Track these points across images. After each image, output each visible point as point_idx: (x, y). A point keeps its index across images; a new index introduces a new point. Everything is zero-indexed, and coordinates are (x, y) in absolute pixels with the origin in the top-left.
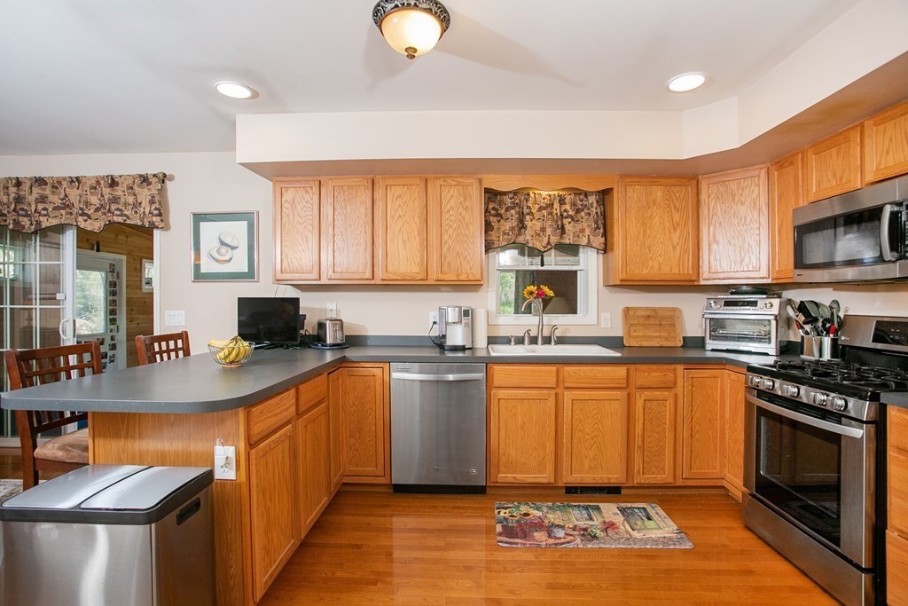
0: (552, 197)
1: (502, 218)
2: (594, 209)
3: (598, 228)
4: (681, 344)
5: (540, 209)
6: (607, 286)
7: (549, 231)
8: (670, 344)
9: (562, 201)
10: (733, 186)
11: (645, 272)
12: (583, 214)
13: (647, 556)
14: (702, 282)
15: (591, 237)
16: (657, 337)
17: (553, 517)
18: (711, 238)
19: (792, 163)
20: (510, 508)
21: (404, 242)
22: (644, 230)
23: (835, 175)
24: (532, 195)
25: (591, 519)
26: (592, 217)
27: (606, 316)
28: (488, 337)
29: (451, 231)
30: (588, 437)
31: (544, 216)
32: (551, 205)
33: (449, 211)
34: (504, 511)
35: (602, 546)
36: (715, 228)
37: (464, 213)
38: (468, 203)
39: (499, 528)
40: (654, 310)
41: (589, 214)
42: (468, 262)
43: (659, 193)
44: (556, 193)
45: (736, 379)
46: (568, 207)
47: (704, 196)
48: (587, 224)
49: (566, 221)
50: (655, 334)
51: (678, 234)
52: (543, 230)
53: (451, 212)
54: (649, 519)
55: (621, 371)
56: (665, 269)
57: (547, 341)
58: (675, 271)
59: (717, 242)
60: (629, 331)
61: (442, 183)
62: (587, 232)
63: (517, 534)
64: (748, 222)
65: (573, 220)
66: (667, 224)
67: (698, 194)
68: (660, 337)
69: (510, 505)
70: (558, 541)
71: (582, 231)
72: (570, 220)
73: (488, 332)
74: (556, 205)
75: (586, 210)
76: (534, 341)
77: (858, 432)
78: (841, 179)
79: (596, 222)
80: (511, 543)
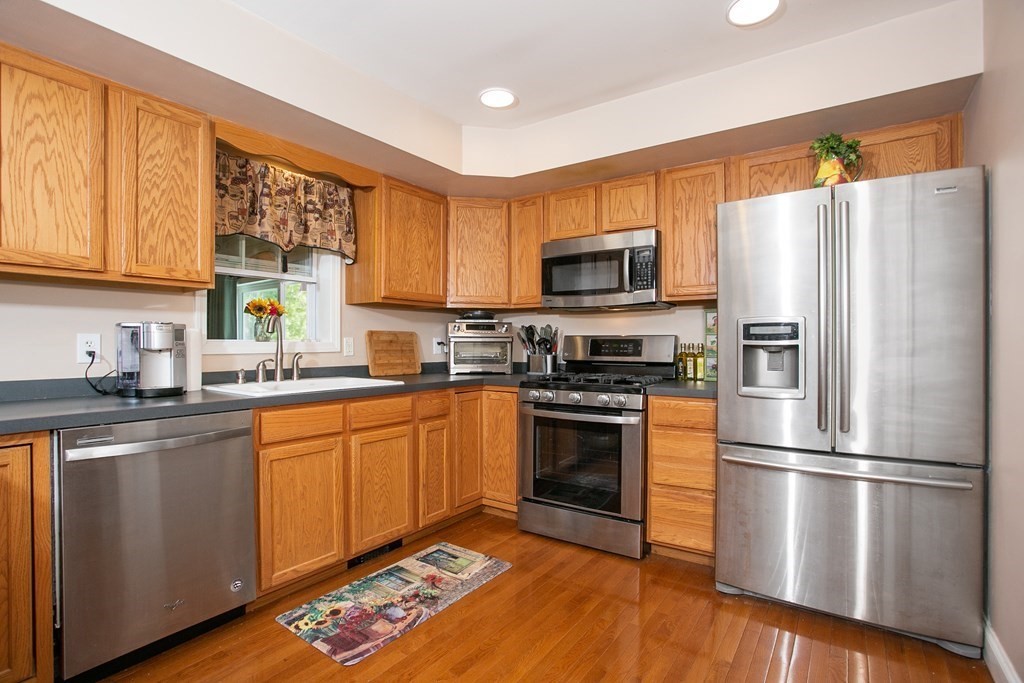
0: (297, 180)
1: (227, 191)
2: (346, 208)
3: (349, 232)
4: (419, 371)
5: (281, 192)
6: (351, 303)
7: (291, 225)
8: (412, 372)
9: (308, 189)
10: (479, 213)
11: (405, 290)
12: (331, 211)
13: (492, 592)
14: (449, 306)
15: (343, 242)
16: (400, 364)
17: (370, 599)
18: (459, 261)
19: (534, 203)
20: (304, 615)
21: (50, 192)
22: (405, 242)
23: (574, 220)
24: (272, 170)
25: (409, 582)
26: (343, 217)
27: (348, 341)
28: (203, 373)
29: (156, 193)
30: (377, 487)
31: (286, 203)
32: (294, 190)
33: (152, 157)
34: (301, 624)
35: (450, 602)
36: (462, 251)
37: (181, 168)
38: (188, 154)
39: (322, 647)
40: (395, 334)
41: (340, 213)
42: (188, 251)
43: (418, 205)
44: (303, 176)
45: (498, 397)
46: (315, 198)
47: (452, 218)
48: (337, 225)
49: (311, 217)
50: (398, 361)
51: (432, 252)
52: (284, 222)
53: (157, 160)
54: (456, 558)
55: (406, 402)
56: (422, 290)
57: (288, 375)
58: (429, 292)
59: (464, 266)
60: (374, 359)
61: (141, 105)
62: (338, 235)
63: (354, 640)
64: (492, 249)
65: (321, 216)
66: (424, 240)
67: (447, 215)
68: (402, 364)
69: (301, 612)
70: (407, 622)
71: (332, 232)
72: (317, 215)
73: (203, 364)
74: (301, 192)
75: (336, 207)
76: (270, 376)
77: (634, 420)
78: (579, 225)
79: (348, 225)
80: (360, 654)
